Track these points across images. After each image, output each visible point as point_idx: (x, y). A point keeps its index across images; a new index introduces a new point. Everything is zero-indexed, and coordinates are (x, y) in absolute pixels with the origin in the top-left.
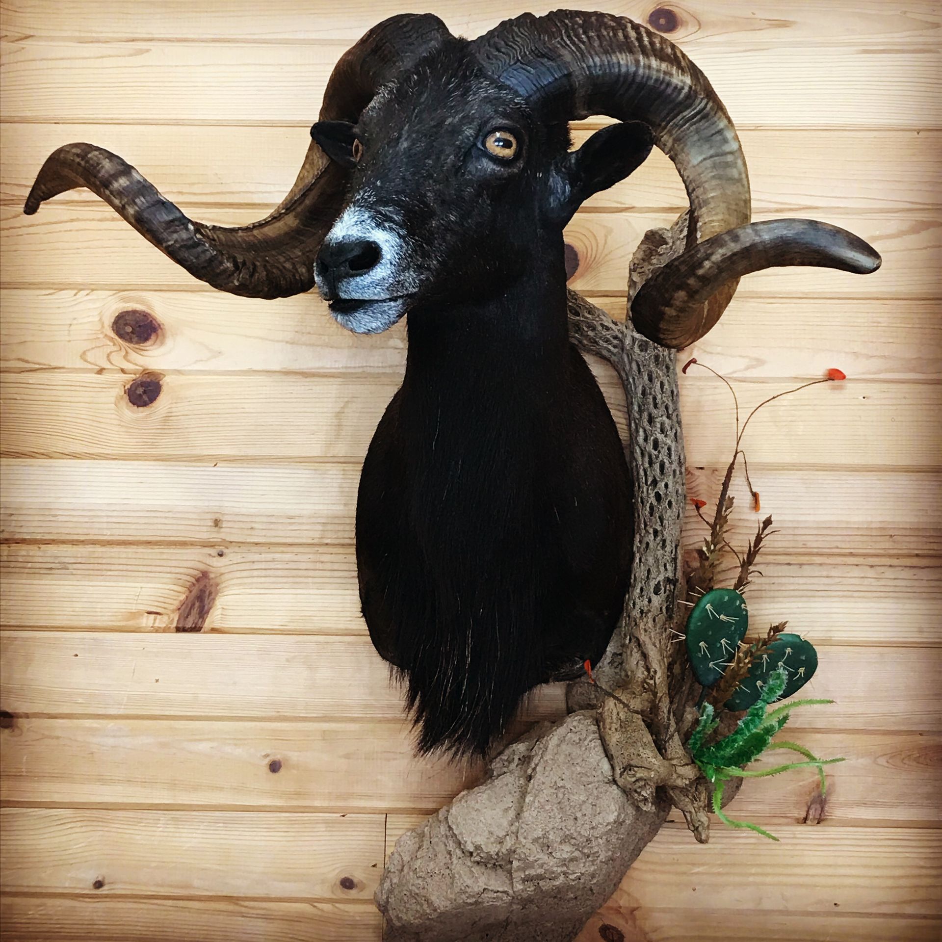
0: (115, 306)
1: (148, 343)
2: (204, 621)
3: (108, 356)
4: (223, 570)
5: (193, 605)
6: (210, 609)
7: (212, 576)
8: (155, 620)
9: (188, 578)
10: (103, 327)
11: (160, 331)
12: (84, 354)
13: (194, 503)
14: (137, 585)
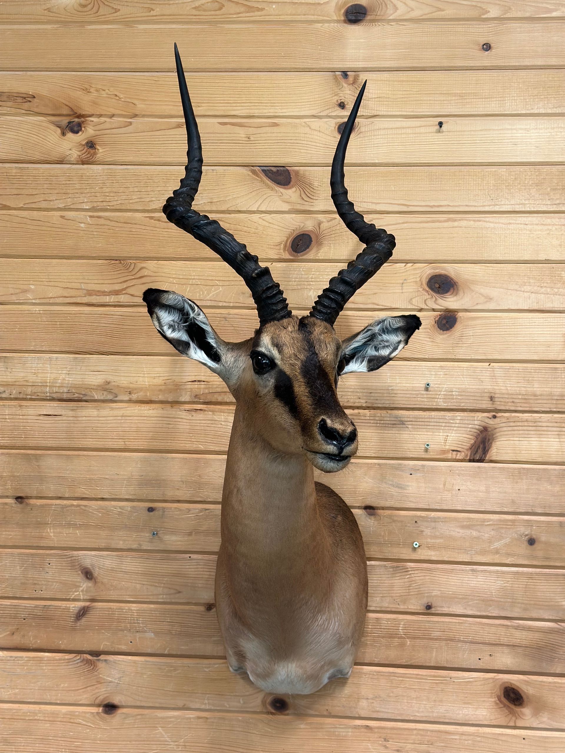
0: (428, 271)
1: (449, 294)
2: (485, 456)
3: (425, 301)
4: (496, 426)
5: (479, 447)
6: (490, 448)
7: (489, 429)
8: (457, 455)
9: (475, 431)
10: (422, 284)
11: (455, 286)
12: (411, 300)
13: (477, 387)
14: (445, 434)
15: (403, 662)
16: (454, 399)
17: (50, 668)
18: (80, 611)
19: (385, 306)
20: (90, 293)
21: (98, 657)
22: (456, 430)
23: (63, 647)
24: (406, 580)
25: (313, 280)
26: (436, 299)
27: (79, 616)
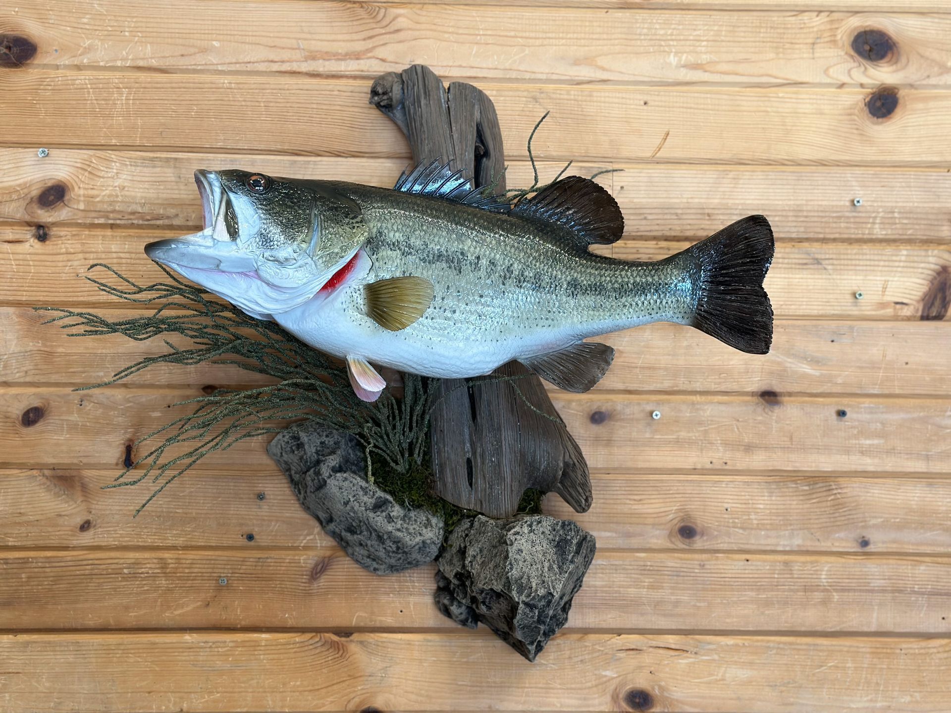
0: (854, 24)
1: (886, 59)
2: (946, 311)
3: (849, 71)
5: (935, 297)
7: (950, 270)
8: (902, 309)
9: (930, 272)
10: (844, 45)
11: (895, 49)
12: (826, 71)
13: (931, 205)
14: (883, 278)
15: (829, 628)
16: (896, 224)
17: (271, 657)
18: (316, 565)
19: (787, 79)
20: (312, 56)
21: (348, 636)
22: (901, 272)
23: (291, 623)
24: (829, 504)
25: (674, 37)
26: (866, 68)
27: (316, 574)
